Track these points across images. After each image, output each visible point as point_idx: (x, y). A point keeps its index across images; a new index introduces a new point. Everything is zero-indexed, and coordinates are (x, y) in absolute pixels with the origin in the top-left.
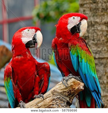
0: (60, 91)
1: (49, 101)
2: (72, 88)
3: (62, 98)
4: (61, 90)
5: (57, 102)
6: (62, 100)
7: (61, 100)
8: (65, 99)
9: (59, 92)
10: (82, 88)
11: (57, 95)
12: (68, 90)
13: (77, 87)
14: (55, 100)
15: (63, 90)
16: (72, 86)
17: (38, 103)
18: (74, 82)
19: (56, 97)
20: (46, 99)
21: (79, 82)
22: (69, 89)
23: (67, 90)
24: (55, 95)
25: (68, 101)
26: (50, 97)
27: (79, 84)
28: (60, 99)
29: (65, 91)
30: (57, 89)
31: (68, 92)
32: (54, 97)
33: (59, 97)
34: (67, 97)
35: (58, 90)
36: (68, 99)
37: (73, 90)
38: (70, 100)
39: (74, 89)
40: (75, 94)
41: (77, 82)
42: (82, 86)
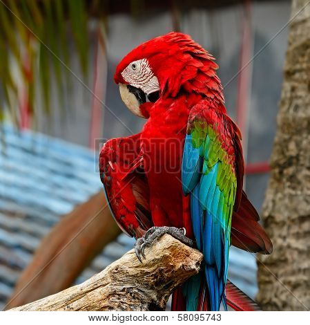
0: (132, 271)
1: (100, 297)
2: (167, 265)
3: (137, 291)
4: (137, 267)
5: (122, 300)
6: (136, 296)
7: (134, 298)
8: (146, 295)
9: (131, 274)
10: (194, 267)
11: (125, 282)
12: (154, 270)
13: (181, 264)
14: (118, 295)
15: (142, 269)
16: (165, 258)
17: (73, 299)
18: (172, 248)
19: (121, 288)
20: (92, 290)
21: (187, 248)
22: (158, 266)
23: (152, 269)
24: (119, 281)
25: (153, 300)
26: (104, 285)
27: (188, 256)
28: (131, 294)
29: (148, 273)
30: (125, 264)
31: (155, 276)
32: (115, 287)
33: (129, 286)
34: (152, 288)
35: (126, 268)
36: (154, 297)
37: (169, 271)
38: (160, 298)
39: (173, 267)
40: (175, 283)
41: (183, 250)
42: (194, 263)
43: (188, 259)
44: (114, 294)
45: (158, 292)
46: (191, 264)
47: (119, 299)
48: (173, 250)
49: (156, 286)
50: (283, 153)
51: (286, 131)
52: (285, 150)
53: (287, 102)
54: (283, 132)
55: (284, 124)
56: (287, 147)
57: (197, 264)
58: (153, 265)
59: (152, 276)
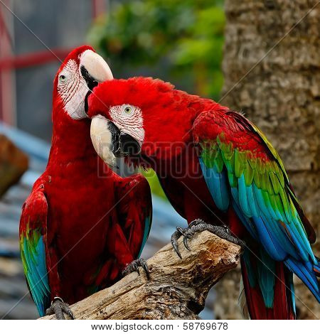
0: (168, 270)
1: (135, 300)
2: (205, 261)
3: (174, 290)
4: (173, 265)
5: (159, 301)
6: (174, 295)
7: (172, 297)
8: (184, 293)
9: (166, 272)
10: (233, 260)
11: (161, 283)
12: (191, 267)
13: (220, 259)
14: (154, 295)
15: (179, 267)
16: (203, 253)
17: (105, 304)
18: (209, 243)
19: (157, 288)
20: (125, 292)
21: (224, 241)
22: (195, 263)
23: (189, 265)
24: (154, 281)
25: (191, 298)
26: (138, 287)
27: (226, 249)
28: (168, 294)
29: (184, 270)
30: (159, 263)
31: (193, 273)
32: (150, 288)
33: (165, 286)
34: (190, 286)
35: (162, 268)
36: (193, 294)
37: (208, 266)
38: (198, 296)
39: (211, 262)
40: (214, 278)
41: (220, 244)
42: (234, 256)
43: (227, 252)
44: (150, 295)
45: (196, 289)
46: (230, 257)
47: (156, 300)
48: (210, 245)
49: (194, 283)
50: (235, 104)
51: (236, 79)
52: (237, 100)
53: (235, 46)
54: (233, 80)
55: (233, 71)
56: (239, 97)
57: (237, 257)
58: (190, 261)
59: (189, 273)
